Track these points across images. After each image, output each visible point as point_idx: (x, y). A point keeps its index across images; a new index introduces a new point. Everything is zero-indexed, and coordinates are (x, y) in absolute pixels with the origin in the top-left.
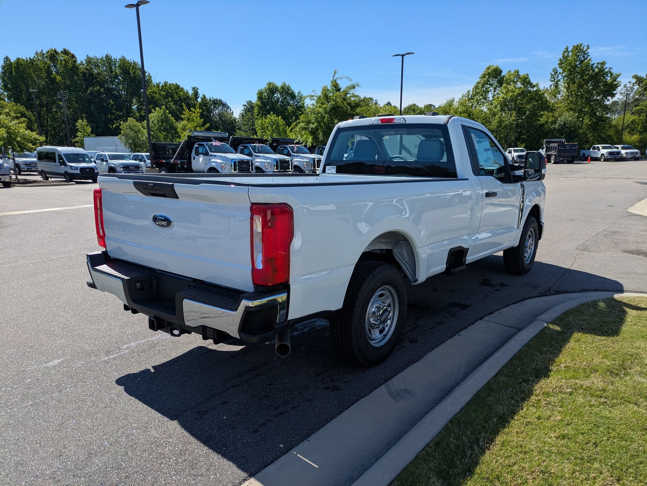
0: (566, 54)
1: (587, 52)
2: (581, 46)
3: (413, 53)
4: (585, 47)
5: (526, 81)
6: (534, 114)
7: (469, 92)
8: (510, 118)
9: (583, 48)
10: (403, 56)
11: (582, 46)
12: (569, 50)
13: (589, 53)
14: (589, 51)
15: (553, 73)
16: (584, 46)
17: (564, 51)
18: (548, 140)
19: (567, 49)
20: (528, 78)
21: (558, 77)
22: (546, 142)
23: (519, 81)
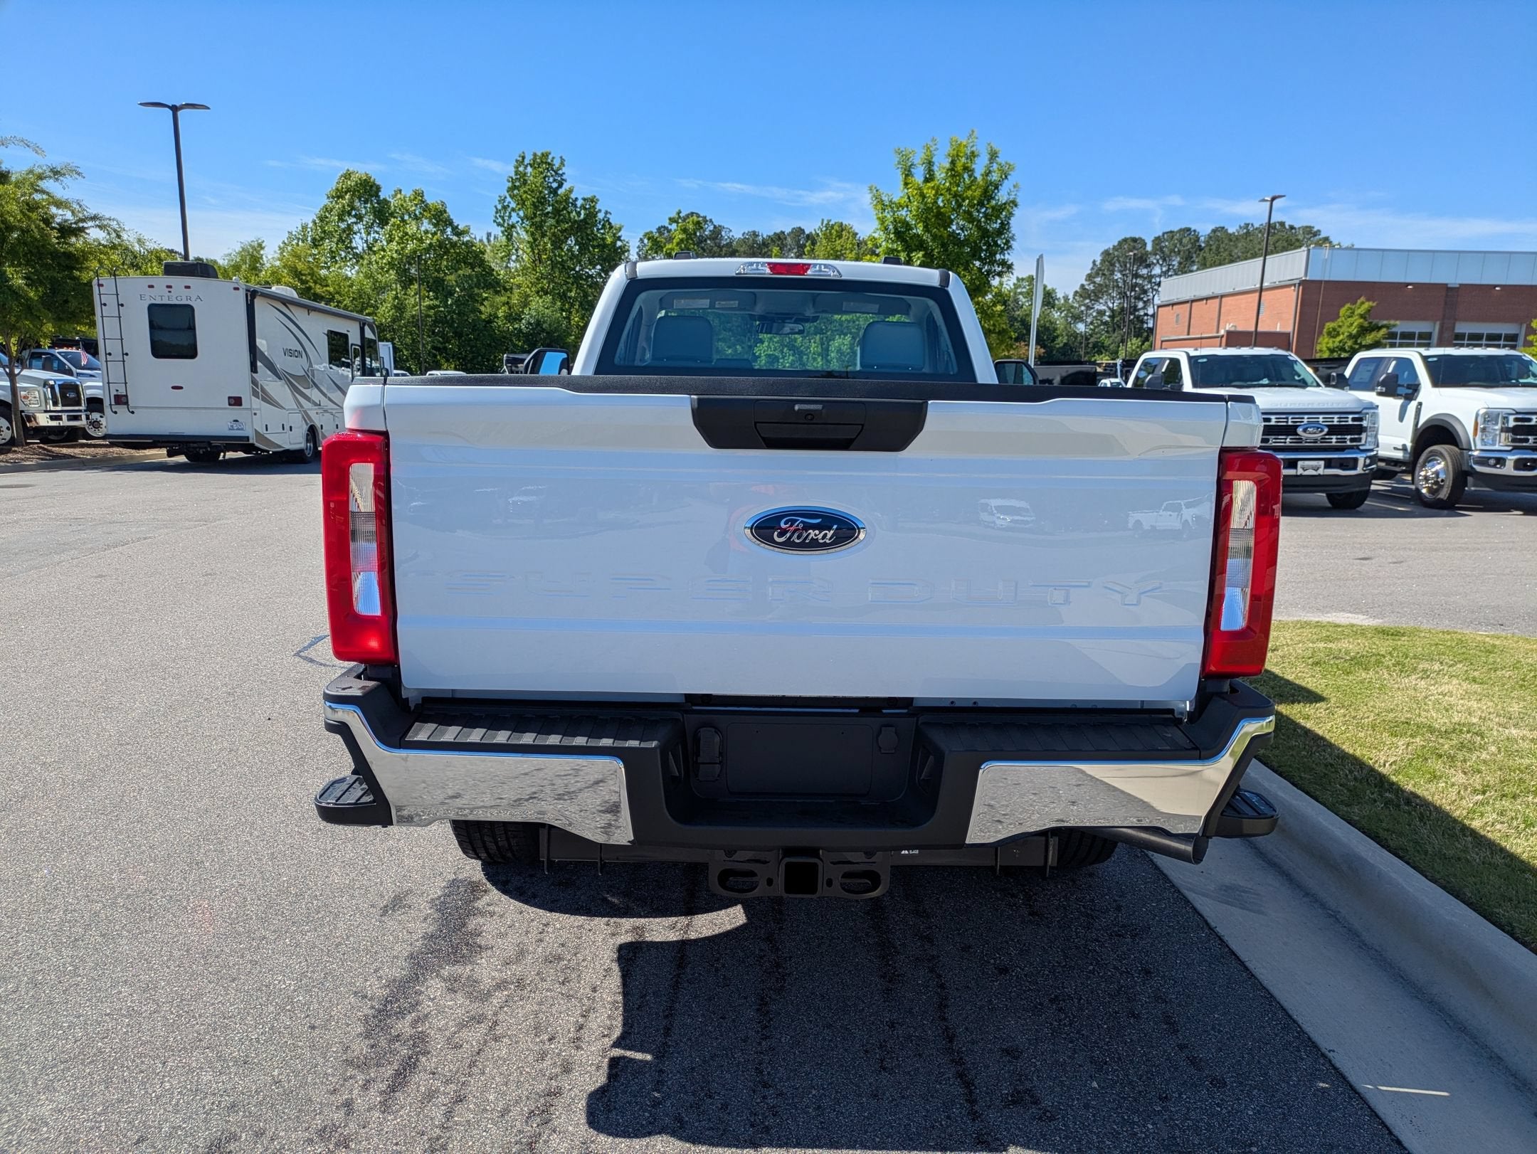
0: (521, 169)
1: (560, 172)
2: (547, 156)
3: (209, 108)
4: (555, 160)
5: (440, 218)
6: (472, 298)
7: (304, 228)
8: (418, 302)
9: (552, 161)
10: (175, 109)
11: (550, 157)
12: (526, 162)
13: (564, 173)
14: (564, 170)
15: (499, 207)
16: (553, 158)
17: (517, 161)
18: (511, 356)
19: (524, 158)
20: (445, 212)
21: (510, 217)
22: (508, 361)
23: (426, 218)
